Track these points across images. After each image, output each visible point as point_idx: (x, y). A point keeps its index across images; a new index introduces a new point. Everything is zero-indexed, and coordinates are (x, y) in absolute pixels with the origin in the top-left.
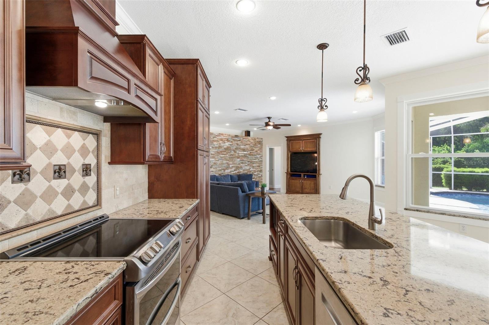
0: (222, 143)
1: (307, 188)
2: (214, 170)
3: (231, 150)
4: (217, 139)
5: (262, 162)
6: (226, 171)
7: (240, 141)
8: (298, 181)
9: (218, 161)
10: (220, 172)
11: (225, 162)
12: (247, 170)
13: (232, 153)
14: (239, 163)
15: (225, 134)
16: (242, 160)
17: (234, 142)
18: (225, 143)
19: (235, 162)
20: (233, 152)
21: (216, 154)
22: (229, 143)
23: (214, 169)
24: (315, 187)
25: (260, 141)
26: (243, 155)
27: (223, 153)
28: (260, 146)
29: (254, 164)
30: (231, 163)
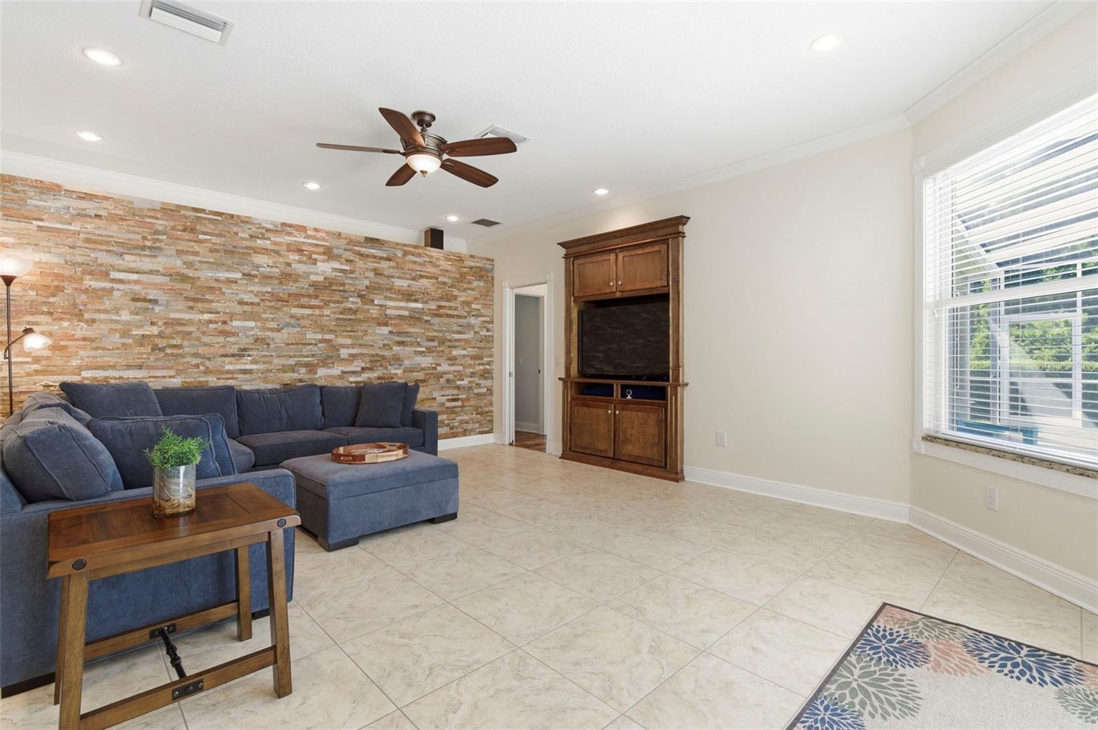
0: (300, 262)
1: (633, 438)
2: (254, 367)
3: (344, 291)
4: (275, 244)
5: (493, 341)
6: (322, 372)
7: (388, 259)
8: (601, 411)
9: (279, 330)
10: (288, 377)
11: (311, 336)
12: (423, 369)
13: (353, 303)
14: (386, 342)
15: (316, 230)
16: (399, 334)
17: (360, 263)
18: (315, 262)
19: (366, 338)
20: (358, 300)
21: (268, 304)
22: (337, 265)
23: (254, 362)
24: (659, 436)
25: (481, 269)
26: (406, 313)
27: (304, 301)
28: (481, 284)
29: (455, 347)
30: (349, 341)
